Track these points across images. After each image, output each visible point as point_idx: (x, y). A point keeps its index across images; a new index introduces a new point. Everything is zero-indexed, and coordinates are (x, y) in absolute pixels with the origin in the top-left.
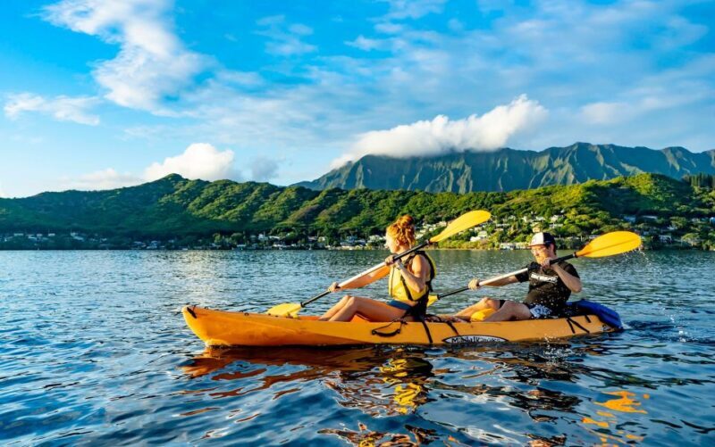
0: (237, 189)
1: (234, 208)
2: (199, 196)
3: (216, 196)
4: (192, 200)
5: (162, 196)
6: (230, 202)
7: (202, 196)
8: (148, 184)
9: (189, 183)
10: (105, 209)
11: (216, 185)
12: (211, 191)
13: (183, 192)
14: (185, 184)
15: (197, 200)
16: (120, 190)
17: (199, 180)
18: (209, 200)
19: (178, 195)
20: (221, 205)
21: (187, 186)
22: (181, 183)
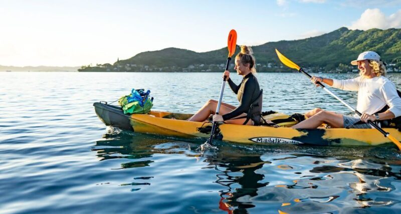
0: (380, 34)
1: (375, 46)
2: (355, 40)
3: (366, 39)
4: (349, 43)
5: (332, 41)
6: (373, 42)
7: (357, 40)
8: (326, 34)
9: (351, 32)
10: (297, 50)
11: (367, 33)
12: (363, 36)
13: (345, 38)
14: (348, 33)
15: (352, 43)
16: (308, 39)
17: (357, 30)
18: (360, 42)
19: (341, 40)
20: (367, 45)
21: (349, 34)
22: (346, 32)
